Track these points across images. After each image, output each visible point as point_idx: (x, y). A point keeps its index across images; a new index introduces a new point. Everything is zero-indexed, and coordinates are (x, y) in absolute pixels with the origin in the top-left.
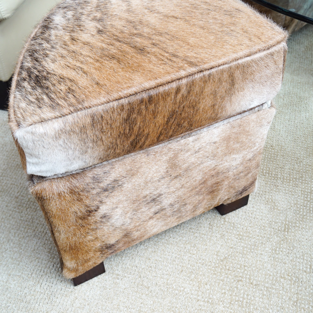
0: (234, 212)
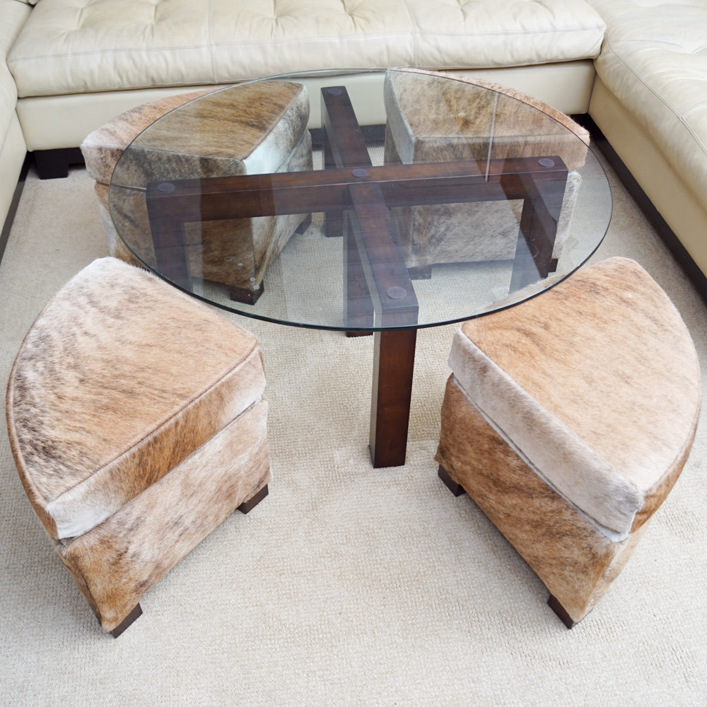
0: (257, 506)
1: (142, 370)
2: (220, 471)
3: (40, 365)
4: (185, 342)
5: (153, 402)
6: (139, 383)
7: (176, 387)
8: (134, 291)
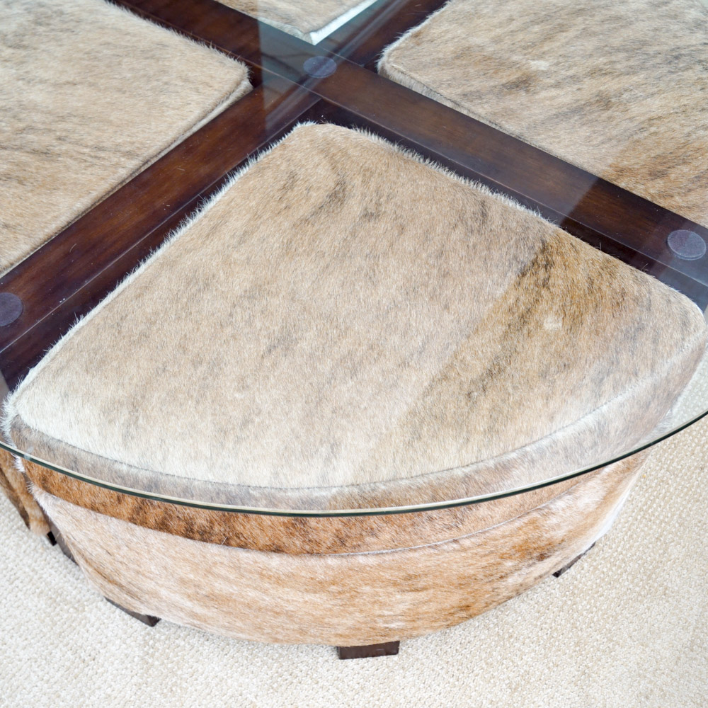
1: (63, 119)
4: (129, 75)
5: (83, 165)
6: (59, 139)
7: (120, 141)
8: (42, 10)
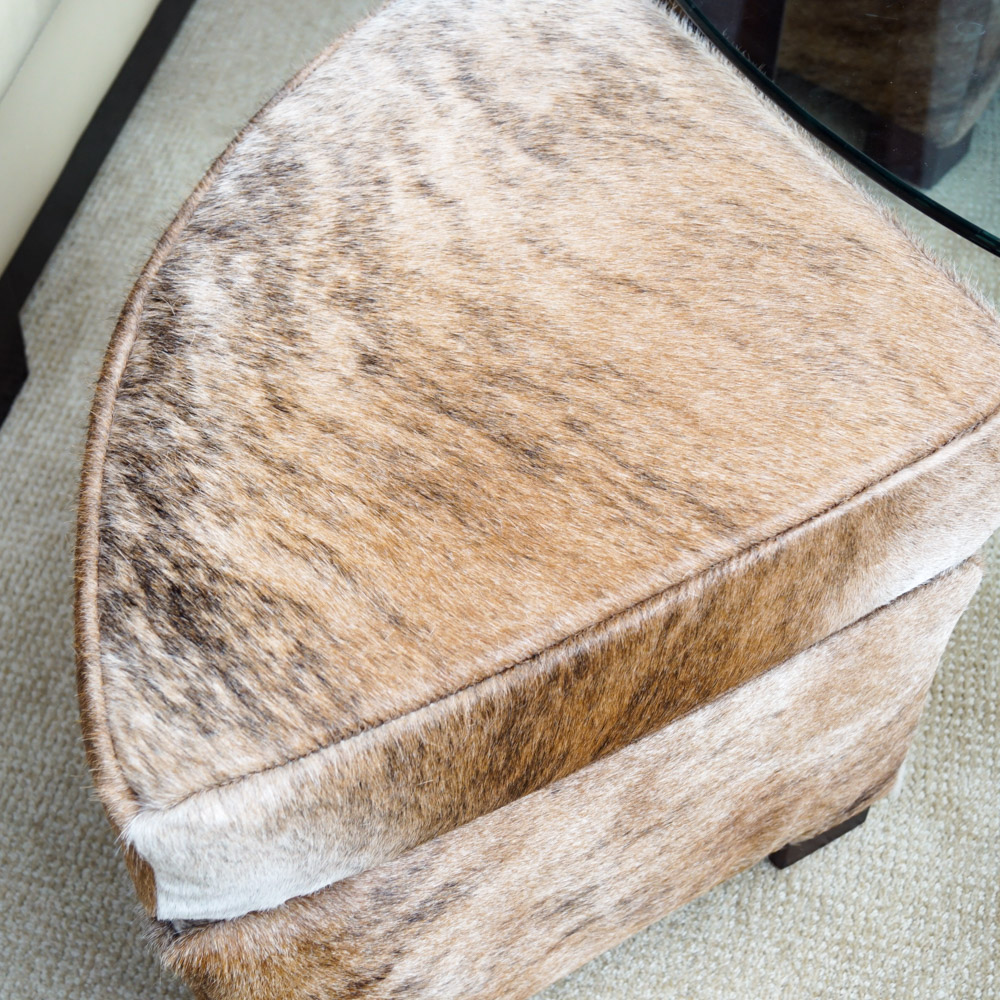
0: (821, 851)
1: (590, 373)
2: (761, 770)
3: (244, 264)
4: (765, 303)
5: (605, 512)
6: (570, 424)
7: (704, 475)
8: (615, 73)
